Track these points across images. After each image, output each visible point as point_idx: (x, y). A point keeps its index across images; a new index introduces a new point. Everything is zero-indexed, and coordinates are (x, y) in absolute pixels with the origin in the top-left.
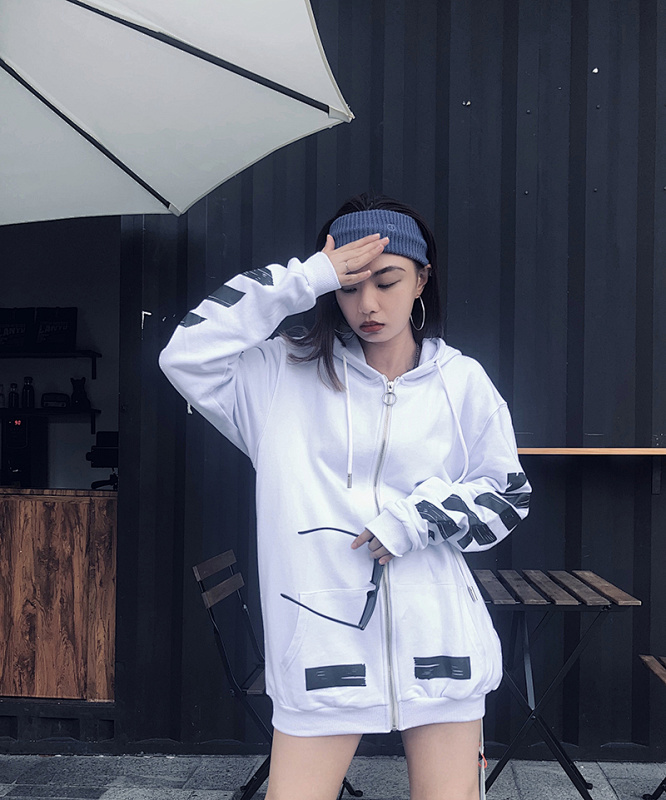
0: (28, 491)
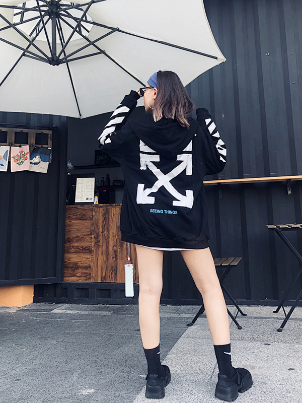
0: (114, 205)
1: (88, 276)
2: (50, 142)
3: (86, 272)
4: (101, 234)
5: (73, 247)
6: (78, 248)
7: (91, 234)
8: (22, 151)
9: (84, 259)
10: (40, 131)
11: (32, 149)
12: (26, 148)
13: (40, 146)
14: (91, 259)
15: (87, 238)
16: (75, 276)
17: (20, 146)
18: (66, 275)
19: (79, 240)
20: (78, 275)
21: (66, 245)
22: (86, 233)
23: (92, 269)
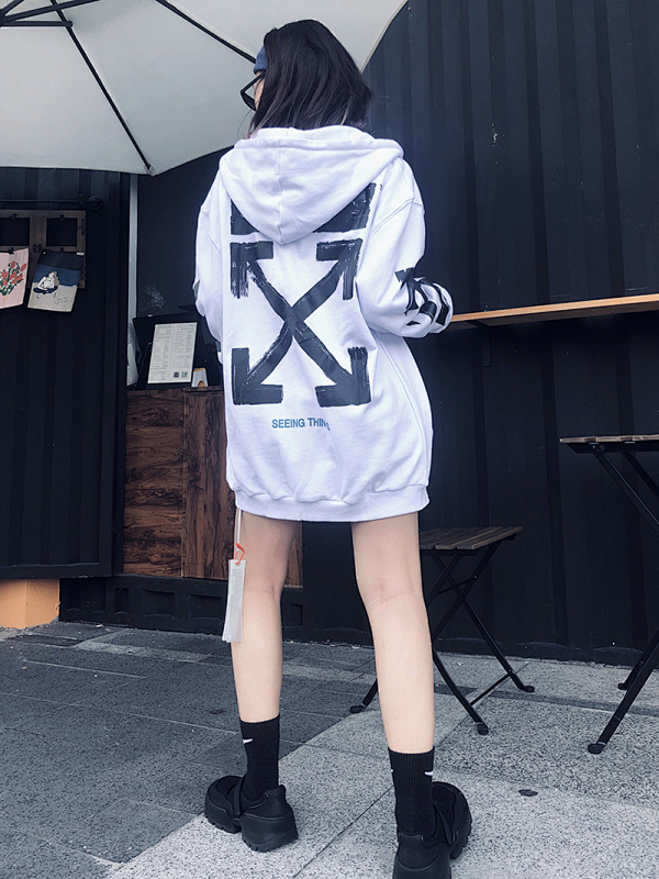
2: (81, 238)
3: (170, 551)
5: (143, 490)
6: (153, 494)
7: (181, 461)
8: (13, 263)
9: (167, 521)
10: (56, 214)
11: (37, 256)
12: (22, 256)
13: (57, 249)
14: (180, 522)
15: (173, 469)
16: (147, 560)
17: (11, 252)
18: (127, 559)
19: (154, 475)
20: (154, 559)
21: (128, 487)
22: (171, 457)
23: (184, 545)
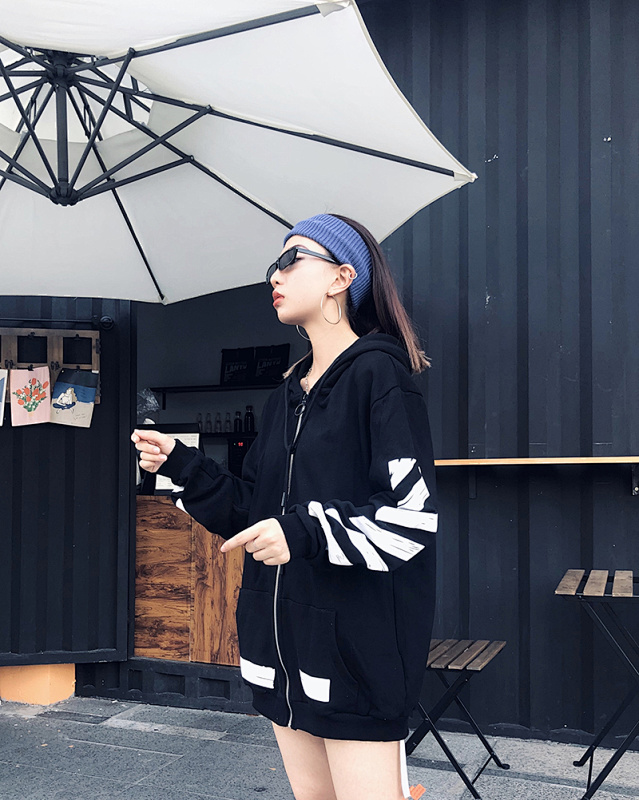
1: (182, 648)
2: (95, 356)
3: (179, 639)
4: (210, 561)
5: (152, 585)
6: (163, 589)
7: (189, 560)
8: (34, 380)
9: (176, 613)
10: (72, 333)
11: (56, 373)
12: (42, 373)
13: (74, 367)
14: (189, 614)
15: (181, 567)
16: (157, 646)
17: (30, 369)
18: (137, 643)
19: (163, 572)
20: (164, 645)
21: (138, 581)
22: (179, 557)
23: (192, 634)
